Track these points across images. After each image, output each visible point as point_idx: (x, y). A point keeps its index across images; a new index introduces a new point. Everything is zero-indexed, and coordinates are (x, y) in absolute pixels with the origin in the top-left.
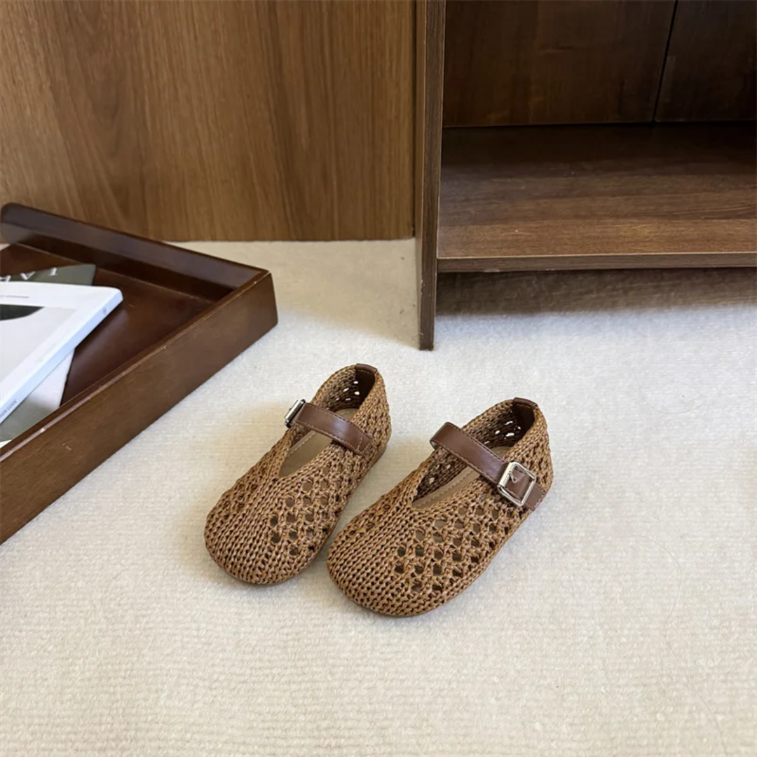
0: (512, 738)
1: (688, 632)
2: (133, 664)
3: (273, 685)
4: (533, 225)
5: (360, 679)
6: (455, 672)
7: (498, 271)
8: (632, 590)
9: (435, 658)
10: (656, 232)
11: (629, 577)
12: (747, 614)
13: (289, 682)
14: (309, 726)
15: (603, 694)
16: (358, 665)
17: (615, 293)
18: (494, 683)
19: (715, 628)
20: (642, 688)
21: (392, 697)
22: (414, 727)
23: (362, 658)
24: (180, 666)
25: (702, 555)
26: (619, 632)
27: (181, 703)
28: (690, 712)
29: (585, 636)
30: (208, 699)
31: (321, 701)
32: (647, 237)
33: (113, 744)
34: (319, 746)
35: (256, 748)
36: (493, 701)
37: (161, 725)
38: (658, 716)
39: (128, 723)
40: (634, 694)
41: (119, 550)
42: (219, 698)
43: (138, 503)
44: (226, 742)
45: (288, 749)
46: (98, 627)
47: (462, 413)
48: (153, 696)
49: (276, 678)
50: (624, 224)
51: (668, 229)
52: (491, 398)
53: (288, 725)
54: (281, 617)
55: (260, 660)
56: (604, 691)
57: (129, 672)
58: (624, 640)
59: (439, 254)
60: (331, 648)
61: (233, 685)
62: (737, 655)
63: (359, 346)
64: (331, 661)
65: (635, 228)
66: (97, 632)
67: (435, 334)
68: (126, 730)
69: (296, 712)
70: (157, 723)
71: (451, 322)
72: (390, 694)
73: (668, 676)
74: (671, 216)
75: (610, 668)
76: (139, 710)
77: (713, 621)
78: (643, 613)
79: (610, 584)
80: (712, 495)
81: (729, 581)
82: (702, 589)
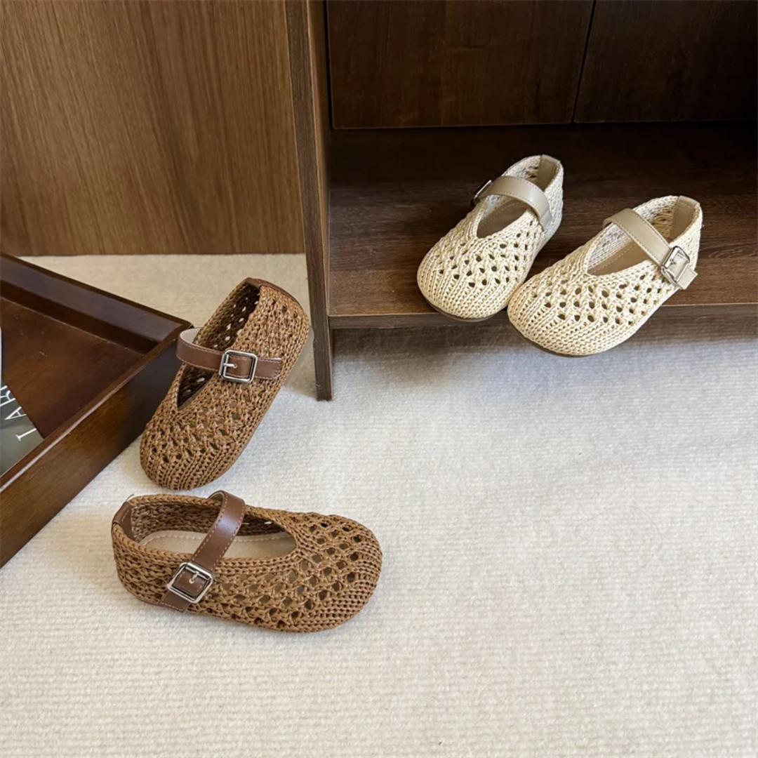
7: (393, 327)
8: (506, 701)
11: (505, 686)
12: (616, 730)
19: (584, 747)
25: (579, 656)
26: (489, 753)
47: (353, 483)
52: (385, 461)
59: (330, 310)
77: (582, 739)
78: (514, 731)
79: (485, 695)
80: (595, 581)
81: (603, 689)
82: (576, 699)
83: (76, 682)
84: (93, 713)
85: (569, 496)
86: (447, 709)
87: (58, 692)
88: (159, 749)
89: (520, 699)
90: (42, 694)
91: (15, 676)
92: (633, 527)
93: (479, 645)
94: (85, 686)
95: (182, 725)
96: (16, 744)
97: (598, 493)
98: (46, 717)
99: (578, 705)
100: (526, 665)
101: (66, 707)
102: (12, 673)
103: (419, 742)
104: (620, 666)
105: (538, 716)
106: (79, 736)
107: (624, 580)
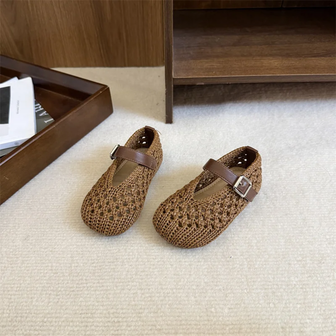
0: (200, 317)
1: (287, 263)
2: (21, 284)
3: (87, 292)
4: (221, 60)
5: (129, 289)
6: (175, 284)
7: (203, 84)
8: (261, 241)
9: (165, 277)
10: (281, 64)
11: (260, 235)
12: (315, 254)
13: (96, 290)
14: (105, 312)
15: (245, 293)
16: (129, 282)
17: (261, 92)
18: (193, 289)
19: (300, 261)
20: (264, 290)
21: (144, 298)
22: (154, 313)
23: (130, 278)
24: (43, 285)
25: (295, 224)
26: (254, 262)
27: (43, 303)
28: (285, 303)
29: (238, 264)
30: (55, 300)
31: (110, 300)
32: (276, 67)
33: (10, 324)
34: (109, 322)
35: (78, 323)
36: (193, 298)
37: (33, 315)
38: (271, 305)
39: (17, 313)
40: (260, 293)
41: (15, 226)
42: (61, 299)
43: (24, 202)
44: (63, 321)
45: (93, 323)
46: (3, 265)
47: (184, 156)
48: (30, 300)
49: (89, 288)
50: (264, 60)
51: (287, 62)
52: (199, 147)
53: (94, 311)
54: (93, 258)
55: (82, 279)
56: (246, 292)
57: (18, 289)
58: (256, 266)
59: (174, 75)
60: (116, 274)
61: (67, 293)
62: (309, 275)
63: (136, 122)
64: (116, 280)
65: (270, 62)
66: (3, 268)
67: (173, 115)
68: (16, 317)
69: (98, 305)
70: (31, 314)
71: (181, 109)
72: (143, 296)
73: (277, 285)
74: (288, 56)
75: (250, 280)
76: (23, 307)
77: (299, 257)
78: (266, 253)
79: (251, 239)
80: (301, 194)
81: (308, 237)
82: (294, 241)
83: (59, 231)
84: (67, 244)
85: (286, 160)
86: (233, 244)
87: (51, 235)
88: (99, 259)
89: (267, 240)
90: (44, 236)
91: (30, 229)
92: (317, 173)
93: (247, 219)
94: (64, 233)
95: (109, 249)
96: (32, 255)
97: (301, 159)
98: (45, 245)
99: (296, 244)
100: (270, 227)
101: (55, 241)
102: (30, 227)
103: (220, 257)
104: (315, 228)
105: (277, 247)
106: (61, 253)
107: (314, 194)
